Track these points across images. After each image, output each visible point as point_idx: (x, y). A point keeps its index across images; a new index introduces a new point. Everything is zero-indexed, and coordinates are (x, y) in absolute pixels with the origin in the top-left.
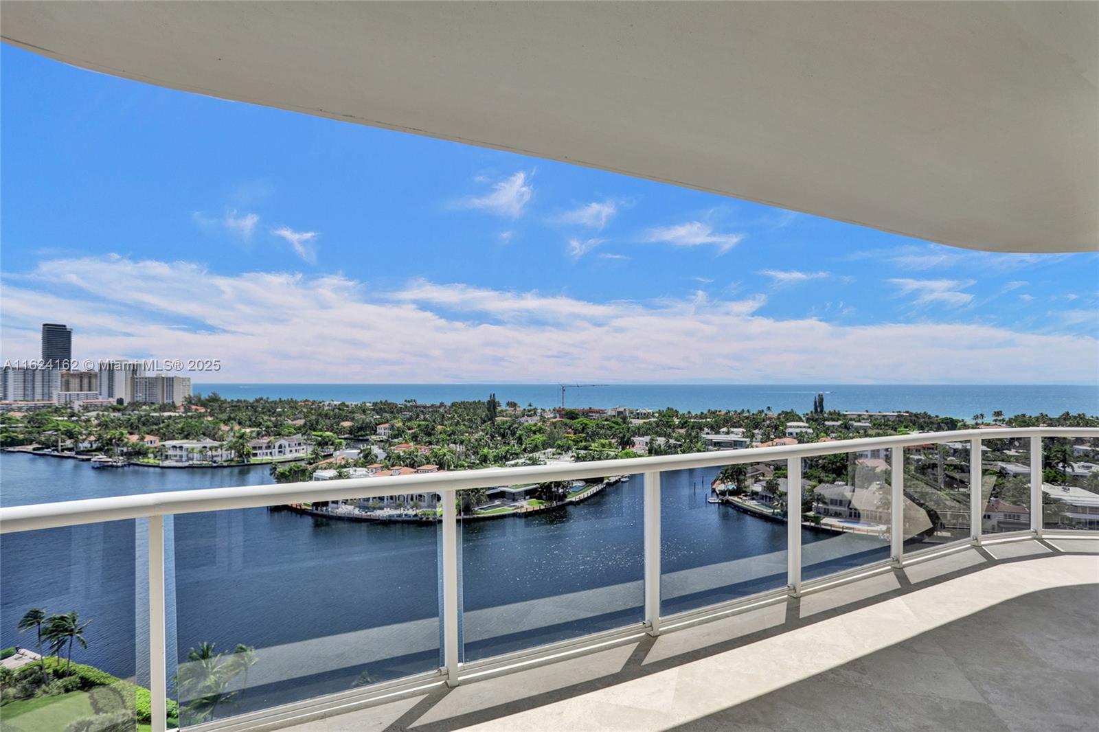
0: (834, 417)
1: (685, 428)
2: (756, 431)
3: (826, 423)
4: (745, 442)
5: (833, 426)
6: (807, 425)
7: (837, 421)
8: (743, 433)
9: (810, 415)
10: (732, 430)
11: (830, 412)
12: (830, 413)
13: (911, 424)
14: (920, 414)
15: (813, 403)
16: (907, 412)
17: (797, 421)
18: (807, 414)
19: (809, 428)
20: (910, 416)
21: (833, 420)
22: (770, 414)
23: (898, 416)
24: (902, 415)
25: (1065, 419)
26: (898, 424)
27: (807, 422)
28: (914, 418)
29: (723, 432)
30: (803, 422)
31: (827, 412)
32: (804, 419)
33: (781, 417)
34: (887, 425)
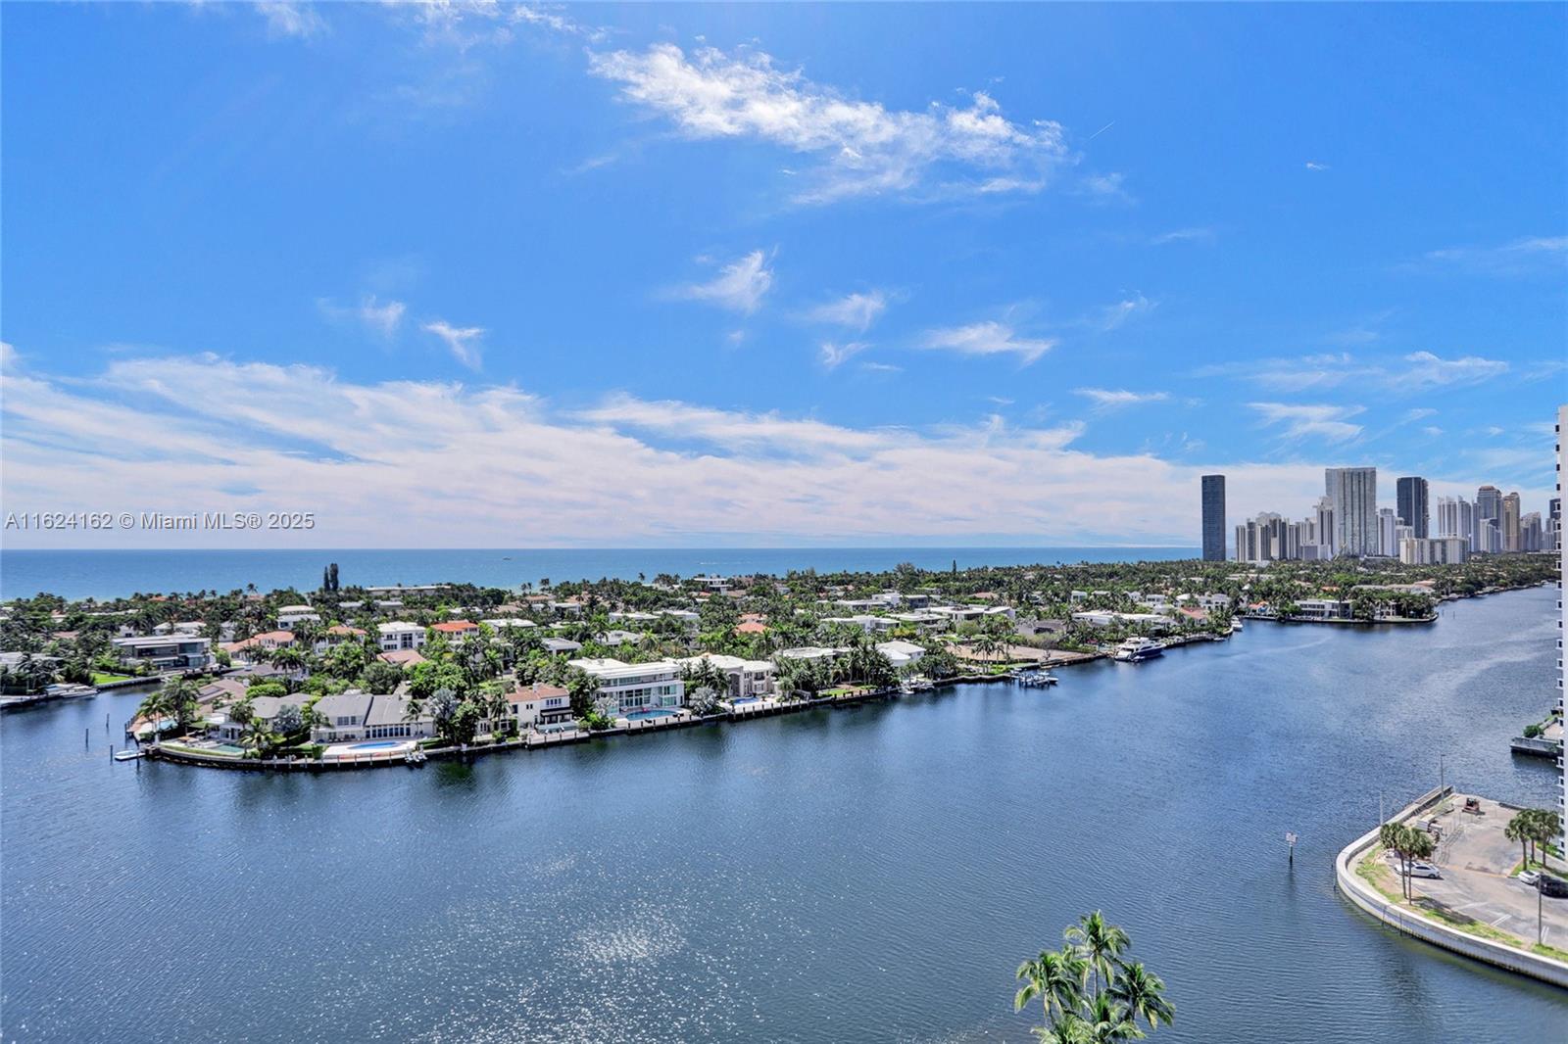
0: (353, 594)
1: (78, 628)
2: (225, 625)
3: (342, 604)
4: (202, 643)
5: (351, 608)
6: (312, 609)
7: (357, 601)
8: (201, 629)
9: (318, 593)
10: (179, 625)
11: (348, 588)
12: (348, 591)
13: (453, 600)
14: (463, 586)
15: (323, 576)
16: (449, 584)
17: (298, 604)
18: (313, 593)
19: (315, 613)
20: (452, 589)
21: (351, 599)
22: (252, 596)
23: (438, 590)
24: (443, 589)
25: (603, 586)
26: (437, 601)
27: (312, 605)
28: (456, 591)
29: (162, 631)
30: (307, 605)
31: (344, 588)
32: (308, 601)
33: (270, 599)
34: (424, 603)
